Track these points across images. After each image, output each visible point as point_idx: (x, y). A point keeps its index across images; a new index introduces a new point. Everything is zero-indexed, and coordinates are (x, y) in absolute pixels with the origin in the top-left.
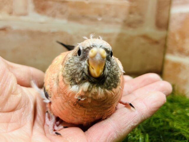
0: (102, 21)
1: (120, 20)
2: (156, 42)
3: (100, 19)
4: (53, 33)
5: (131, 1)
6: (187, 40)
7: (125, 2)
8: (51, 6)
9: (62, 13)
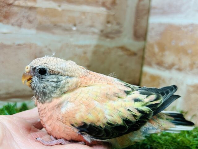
0: (77, 30)
1: (96, 30)
2: (135, 54)
3: (74, 29)
4: (18, 45)
5: (108, 9)
6: (167, 53)
7: (103, 10)
8: (15, 14)
9: (30, 22)
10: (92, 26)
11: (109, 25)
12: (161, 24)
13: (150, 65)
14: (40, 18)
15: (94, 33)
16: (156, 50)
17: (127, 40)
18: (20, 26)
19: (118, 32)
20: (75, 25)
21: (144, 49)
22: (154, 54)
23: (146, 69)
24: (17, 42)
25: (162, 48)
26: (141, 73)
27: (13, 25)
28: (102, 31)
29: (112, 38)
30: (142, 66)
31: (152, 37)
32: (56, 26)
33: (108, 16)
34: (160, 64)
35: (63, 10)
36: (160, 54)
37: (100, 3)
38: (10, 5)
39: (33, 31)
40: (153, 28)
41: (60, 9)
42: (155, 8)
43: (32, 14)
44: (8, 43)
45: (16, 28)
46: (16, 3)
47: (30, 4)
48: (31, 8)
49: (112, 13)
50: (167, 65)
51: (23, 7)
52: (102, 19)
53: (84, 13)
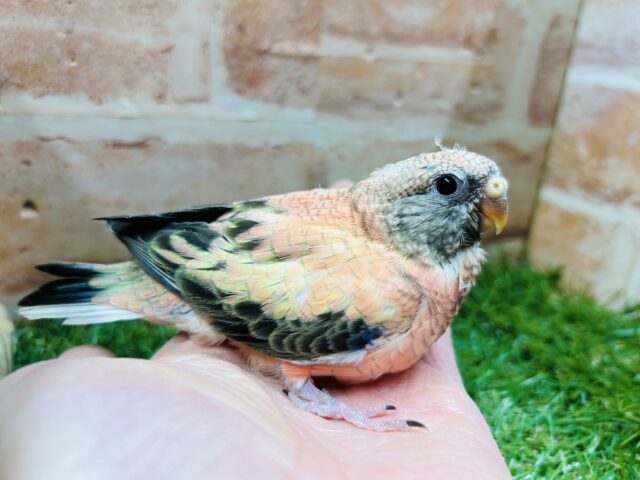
0: (403, 108)
1: (446, 104)
2: (525, 158)
3: (398, 104)
4: (278, 148)
5: (479, 51)
6: (612, 162)
7: (464, 56)
8: (273, 73)
9: (304, 92)
10: (437, 95)
11: (476, 92)
12: (601, 90)
13: (561, 185)
14: (325, 82)
15: (440, 112)
16: (583, 151)
17: (513, 126)
18: (281, 101)
19: (495, 108)
20: (400, 95)
21: (547, 148)
22: (576, 162)
23: (550, 195)
24: (275, 141)
25: (601, 148)
26: (536, 202)
27: (266, 100)
28: (458, 107)
29: (481, 123)
30: (539, 185)
31: (573, 119)
32: (359, 98)
33: (476, 69)
34: (590, 187)
35: (377, 61)
36: (594, 162)
37: (461, 39)
38: (263, 53)
39: (309, 114)
40: (577, 97)
41: (369, 58)
42: (588, 46)
43: (309, 73)
44: (255, 142)
45: (272, 108)
46: (277, 48)
47: (306, 48)
48: (308, 59)
49: (487, 61)
50: (609, 192)
51: (289, 57)
52: (462, 77)
53: (422, 65)
